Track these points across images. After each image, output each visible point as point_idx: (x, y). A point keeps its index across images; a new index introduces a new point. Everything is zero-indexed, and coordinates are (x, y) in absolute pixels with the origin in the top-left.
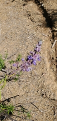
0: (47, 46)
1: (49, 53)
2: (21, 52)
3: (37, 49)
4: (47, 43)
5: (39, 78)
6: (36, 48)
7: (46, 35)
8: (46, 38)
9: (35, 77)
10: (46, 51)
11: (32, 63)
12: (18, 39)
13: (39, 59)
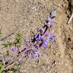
0: (60, 22)
1: (64, 31)
2: (21, 30)
3: (49, 23)
4: (61, 17)
5: (49, 68)
6: (47, 22)
7: (60, 5)
8: (59, 9)
9: (43, 67)
10: (60, 29)
11: (41, 45)
12: (17, 11)
13: (51, 38)
